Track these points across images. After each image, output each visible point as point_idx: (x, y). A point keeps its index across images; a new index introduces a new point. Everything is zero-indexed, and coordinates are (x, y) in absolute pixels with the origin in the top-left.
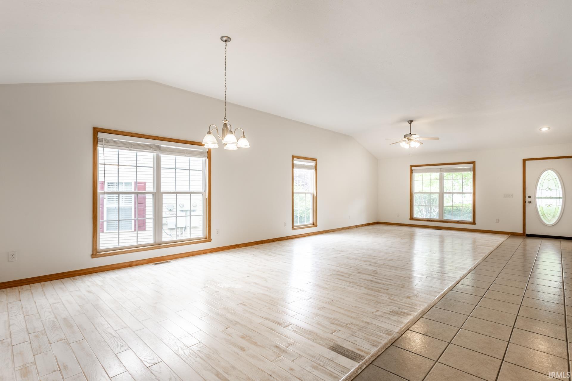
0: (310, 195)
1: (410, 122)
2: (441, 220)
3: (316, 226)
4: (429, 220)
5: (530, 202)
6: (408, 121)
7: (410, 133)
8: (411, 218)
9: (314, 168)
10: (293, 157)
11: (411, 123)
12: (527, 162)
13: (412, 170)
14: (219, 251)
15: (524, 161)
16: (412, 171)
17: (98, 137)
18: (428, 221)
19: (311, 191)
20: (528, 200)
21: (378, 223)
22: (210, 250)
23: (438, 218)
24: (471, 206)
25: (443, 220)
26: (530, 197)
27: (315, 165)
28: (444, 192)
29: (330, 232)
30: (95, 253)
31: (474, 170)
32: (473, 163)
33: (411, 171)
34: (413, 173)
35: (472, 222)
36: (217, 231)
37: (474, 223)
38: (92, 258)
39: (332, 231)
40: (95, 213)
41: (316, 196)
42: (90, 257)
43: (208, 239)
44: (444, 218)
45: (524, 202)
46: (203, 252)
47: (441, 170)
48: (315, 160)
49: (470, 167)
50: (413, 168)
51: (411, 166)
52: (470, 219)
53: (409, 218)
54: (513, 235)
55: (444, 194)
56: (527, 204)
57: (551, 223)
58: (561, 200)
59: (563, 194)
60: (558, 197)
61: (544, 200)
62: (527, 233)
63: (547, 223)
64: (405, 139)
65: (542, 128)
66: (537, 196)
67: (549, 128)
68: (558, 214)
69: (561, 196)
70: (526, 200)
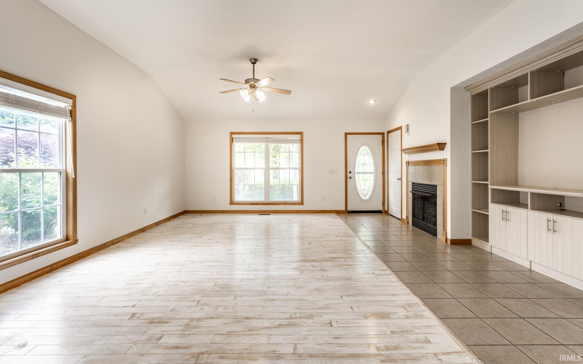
0: (56, 174)
1: (253, 61)
2: (267, 201)
3: (76, 242)
4: (254, 203)
5: (350, 178)
6: (250, 60)
7: (254, 78)
8: (232, 203)
9: (69, 115)
11: (254, 63)
12: (348, 136)
13: (233, 138)
15: (346, 134)
18: (252, 204)
19: (60, 167)
20: (349, 175)
21: (185, 213)
23: (264, 200)
24: (298, 184)
25: (269, 202)
26: (350, 172)
27: (70, 108)
28: (270, 167)
29: (109, 246)
31: (302, 141)
32: (301, 133)
33: (231, 140)
34: (234, 142)
35: (300, 201)
37: (302, 203)
39: (113, 244)
41: (73, 177)
44: (270, 200)
45: (346, 177)
47: (268, 141)
48: (72, 96)
49: (297, 138)
50: (234, 136)
51: (232, 133)
52: (298, 199)
53: (229, 202)
54: (338, 212)
55: (270, 170)
56: (348, 179)
57: (366, 198)
58: (373, 175)
59: (374, 168)
60: (371, 172)
61: (361, 175)
62: (348, 210)
63: (364, 198)
64: (248, 86)
65: (370, 101)
66: (356, 171)
67: (376, 101)
68: (371, 189)
69: (373, 171)
70: (348, 176)
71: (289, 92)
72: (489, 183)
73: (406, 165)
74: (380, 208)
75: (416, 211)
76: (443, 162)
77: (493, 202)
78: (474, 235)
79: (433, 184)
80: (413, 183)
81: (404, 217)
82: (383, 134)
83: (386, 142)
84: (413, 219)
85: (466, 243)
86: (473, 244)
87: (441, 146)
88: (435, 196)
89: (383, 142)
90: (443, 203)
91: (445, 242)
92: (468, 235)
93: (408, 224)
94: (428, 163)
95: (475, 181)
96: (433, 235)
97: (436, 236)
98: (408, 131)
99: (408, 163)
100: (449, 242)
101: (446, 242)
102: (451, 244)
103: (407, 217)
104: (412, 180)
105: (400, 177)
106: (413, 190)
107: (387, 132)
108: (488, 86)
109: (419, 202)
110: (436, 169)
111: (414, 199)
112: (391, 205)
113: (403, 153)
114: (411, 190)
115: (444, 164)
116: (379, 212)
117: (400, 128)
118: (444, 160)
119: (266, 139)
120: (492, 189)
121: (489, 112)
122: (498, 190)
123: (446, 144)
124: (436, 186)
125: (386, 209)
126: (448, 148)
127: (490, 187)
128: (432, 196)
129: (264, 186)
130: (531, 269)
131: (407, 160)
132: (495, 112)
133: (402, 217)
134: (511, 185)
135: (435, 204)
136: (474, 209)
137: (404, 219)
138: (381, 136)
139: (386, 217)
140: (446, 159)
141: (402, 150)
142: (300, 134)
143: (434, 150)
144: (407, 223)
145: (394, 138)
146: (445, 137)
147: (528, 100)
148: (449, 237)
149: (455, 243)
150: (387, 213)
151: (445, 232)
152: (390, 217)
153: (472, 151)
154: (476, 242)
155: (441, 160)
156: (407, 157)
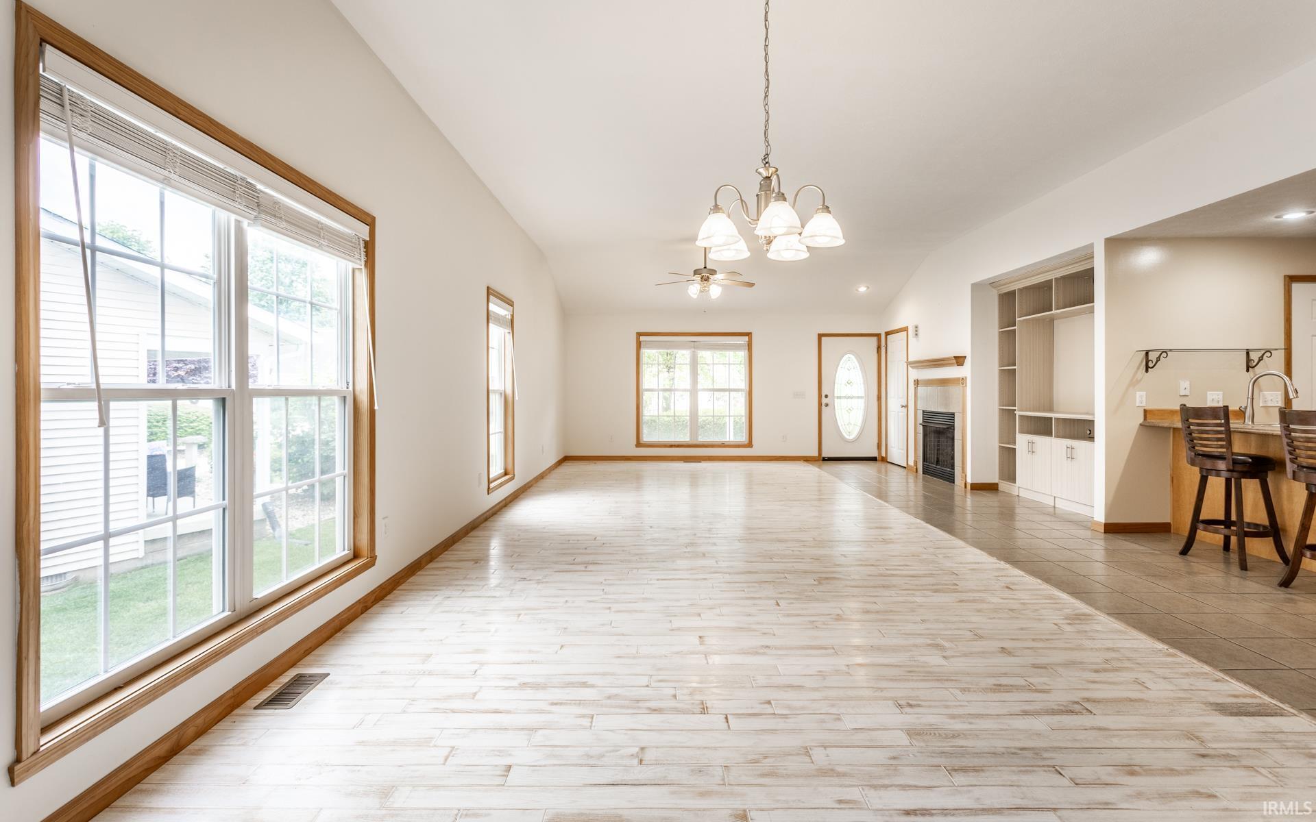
2: (696, 442)
3: (514, 476)
4: (673, 443)
5: (827, 405)
7: (705, 268)
8: (639, 444)
9: (510, 325)
12: (823, 339)
13: (640, 343)
15: (820, 336)
16: (639, 345)
18: (671, 446)
20: (824, 401)
21: (566, 459)
23: (688, 440)
24: (743, 414)
25: (698, 443)
26: (826, 396)
27: (510, 317)
28: (698, 387)
31: (750, 347)
32: (749, 334)
34: (642, 347)
35: (747, 442)
37: (750, 445)
44: (700, 440)
45: (820, 405)
47: (695, 346)
49: (743, 342)
50: (642, 338)
51: (639, 335)
52: (743, 438)
53: (635, 444)
54: (807, 459)
55: (699, 393)
56: (823, 407)
57: (851, 437)
58: (863, 400)
59: (865, 390)
60: (860, 395)
61: (843, 400)
62: (823, 456)
63: (847, 437)
64: (698, 278)
65: (859, 287)
66: (836, 395)
67: (868, 288)
68: (859, 422)
69: (863, 395)
70: (822, 402)
71: (752, 285)
72: (1016, 408)
73: (915, 385)
74: (874, 454)
75: (928, 451)
76: (961, 381)
77: (1022, 432)
78: (1001, 478)
79: (951, 411)
80: (924, 412)
81: (911, 463)
82: (878, 335)
83: (883, 349)
84: (923, 465)
85: (992, 488)
86: (999, 489)
87: (960, 360)
88: (951, 428)
89: (879, 348)
90: (962, 437)
91: (964, 487)
92: (993, 478)
93: (917, 472)
94: (943, 382)
95: (1003, 406)
96: (949, 481)
97: (953, 482)
98: (916, 334)
99: (917, 382)
100: (969, 487)
101: (966, 487)
102: (971, 489)
103: (916, 463)
104: (922, 406)
105: (905, 404)
106: (923, 422)
107: (886, 333)
108: (1016, 286)
109: (932, 438)
110: (955, 390)
111: (925, 435)
112: (892, 447)
113: (910, 368)
114: (921, 422)
115: (963, 384)
116: (874, 459)
117: (905, 329)
118: (963, 379)
119: (693, 343)
120: (1021, 417)
121: (1017, 319)
122: (1027, 417)
123: (965, 357)
124: (953, 414)
125: (883, 455)
126: (968, 362)
127: (1018, 413)
128: (947, 428)
129: (688, 418)
130: (1054, 507)
131: (916, 378)
132: (1024, 320)
133: (907, 464)
134: (1044, 411)
135: (953, 439)
136: (1002, 443)
137: (911, 466)
138: (875, 339)
139: (883, 466)
140: (966, 377)
141: (909, 364)
142: (748, 336)
143: (950, 365)
144: (915, 470)
145: (896, 342)
146: (964, 348)
147: (1052, 310)
148: (969, 481)
149: (977, 487)
150: (884, 460)
151: (964, 475)
152: (889, 465)
153: (1000, 366)
154: (1003, 486)
155: (959, 378)
156: (915, 374)
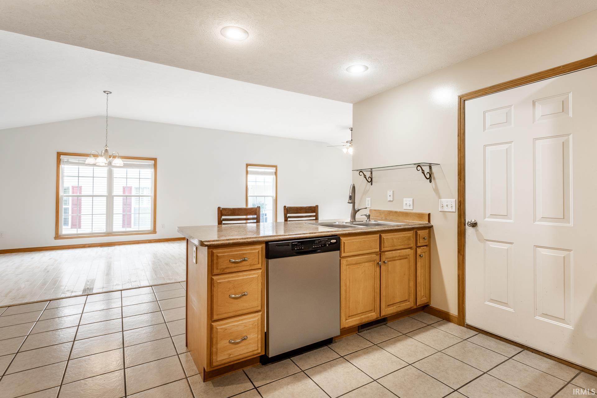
0: (270, 198)
9: (274, 174)
10: (247, 165)
14: (164, 241)
17: (61, 158)
19: (270, 195)
22: (155, 240)
30: (58, 236)
36: (163, 226)
38: (55, 239)
40: (57, 209)
42: (53, 239)
43: (154, 231)
46: (148, 241)
48: (276, 167)
